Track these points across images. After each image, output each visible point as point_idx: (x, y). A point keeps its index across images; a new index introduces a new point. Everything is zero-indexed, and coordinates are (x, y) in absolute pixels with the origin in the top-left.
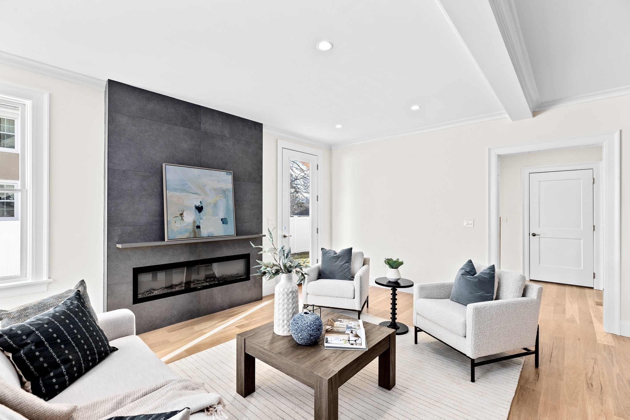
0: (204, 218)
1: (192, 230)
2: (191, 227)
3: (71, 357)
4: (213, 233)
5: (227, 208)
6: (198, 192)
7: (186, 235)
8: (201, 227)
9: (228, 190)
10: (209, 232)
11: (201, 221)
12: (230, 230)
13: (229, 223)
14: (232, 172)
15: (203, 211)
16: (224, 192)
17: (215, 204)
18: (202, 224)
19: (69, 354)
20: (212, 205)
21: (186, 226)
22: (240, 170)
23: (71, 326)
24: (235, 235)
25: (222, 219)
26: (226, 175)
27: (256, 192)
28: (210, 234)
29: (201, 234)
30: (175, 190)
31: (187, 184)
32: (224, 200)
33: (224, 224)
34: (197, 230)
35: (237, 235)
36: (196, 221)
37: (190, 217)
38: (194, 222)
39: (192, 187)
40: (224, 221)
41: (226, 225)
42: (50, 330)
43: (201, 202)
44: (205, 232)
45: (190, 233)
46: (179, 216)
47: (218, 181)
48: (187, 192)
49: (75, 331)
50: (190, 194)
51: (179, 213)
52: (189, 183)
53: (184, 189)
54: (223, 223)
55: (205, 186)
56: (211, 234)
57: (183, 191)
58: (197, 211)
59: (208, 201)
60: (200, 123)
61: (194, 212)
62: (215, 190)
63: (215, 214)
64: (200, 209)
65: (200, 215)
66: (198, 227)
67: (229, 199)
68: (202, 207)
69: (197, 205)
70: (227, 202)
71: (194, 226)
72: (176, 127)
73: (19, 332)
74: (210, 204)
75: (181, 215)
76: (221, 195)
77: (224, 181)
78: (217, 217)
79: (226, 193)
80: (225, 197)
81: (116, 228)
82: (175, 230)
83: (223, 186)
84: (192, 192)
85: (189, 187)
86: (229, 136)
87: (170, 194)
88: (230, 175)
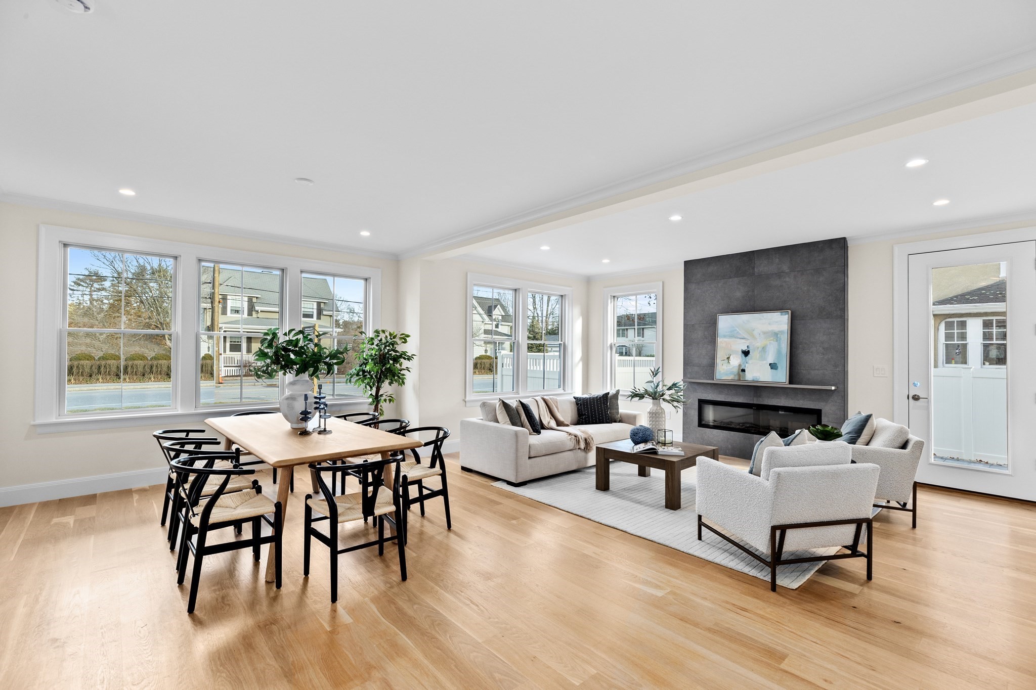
0: (750, 362)
1: (737, 373)
2: (736, 370)
4: (758, 378)
5: (779, 352)
6: (746, 337)
7: (731, 377)
8: (746, 371)
9: (782, 332)
10: (754, 377)
11: (747, 365)
12: (781, 377)
13: (780, 368)
14: (790, 311)
15: (749, 356)
16: (776, 335)
17: (763, 348)
18: (747, 368)
19: (586, 412)
20: (760, 349)
21: (731, 369)
22: (804, 306)
24: (787, 382)
25: (770, 364)
26: (780, 316)
27: (832, 331)
28: (755, 378)
29: (745, 377)
30: (725, 336)
31: (736, 330)
32: (775, 344)
33: (772, 370)
34: (741, 373)
35: (790, 383)
36: (742, 364)
37: (736, 361)
38: (740, 365)
39: (740, 332)
40: (773, 366)
41: (774, 370)
42: (585, 401)
43: (748, 347)
44: (750, 376)
45: (735, 375)
46: (726, 359)
47: (769, 324)
48: (735, 338)
50: (738, 340)
51: (726, 357)
53: (733, 335)
54: (772, 368)
55: (754, 330)
57: (731, 337)
58: (743, 356)
59: (756, 345)
60: (753, 268)
61: (740, 356)
62: (764, 333)
63: (763, 358)
64: (746, 353)
65: (746, 359)
66: (743, 371)
67: (782, 342)
68: (749, 351)
69: (744, 349)
70: (779, 345)
71: (739, 369)
72: (730, 279)
73: (579, 399)
74: (758, 348)
75: (728, 358)
76: (772, 338)
77: (777, 322)
78: (765, 362)
79: (779, 336)
80: (777, 340)
81: (688, 367)
82: (722, 371)
83: (775, 328)
84: (740, 337)
85: (738, 332)
86: (788, 271)
87: (720, 340)
88: (785, 315)
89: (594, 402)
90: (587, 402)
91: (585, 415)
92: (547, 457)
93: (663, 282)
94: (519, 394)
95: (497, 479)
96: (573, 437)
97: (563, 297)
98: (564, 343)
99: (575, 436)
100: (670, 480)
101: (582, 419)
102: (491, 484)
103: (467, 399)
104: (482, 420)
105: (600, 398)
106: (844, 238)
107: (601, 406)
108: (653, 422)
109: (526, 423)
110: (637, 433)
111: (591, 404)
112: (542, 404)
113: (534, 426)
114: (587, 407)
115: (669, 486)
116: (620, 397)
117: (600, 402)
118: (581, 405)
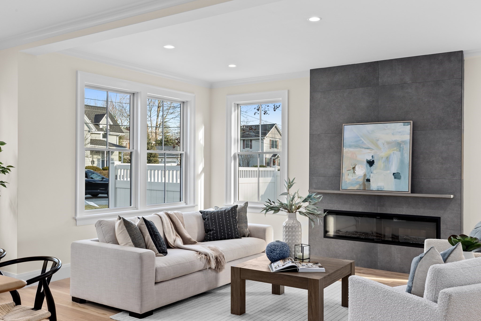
0: (375, 172)
1: (362, 183)
2: (361, 180)
3: (214, 229)
4: (382, 188)
5: (402, 162)
6: (371, 147)
7: (356, 187)
8: (371, 181)
9: (404, 142)
10: (378, 187)
11: (372, 175)
12: (403, 186)
13: (402, 178)
14: (411, 122)
15: (374, 165)
16: (399, 145)
17: (387, 158)
18: (372, 177)
19: (214, 228)
20: (384, 159)
21: (357, 179)
23: (220, 217)
24: (410, 192)
25: (394, 174)
26: (403, 126)
27: (450, 142)
28: (379, 188)
29: (370, 187)
30: (350, 146)
31: (361, 140)
32: (398, 154)
33: (396, 179)
34: (366, 183)
35: (413, 191)
36: (367, 174)
37: (362, 171)
38: (365, 175)
39: (365, 142)
40: (396, 176)
41: (398, 180)
42: (213, 216)
43: (372, 157)
44: (374, 186)
45: (360, 185)
46: (351, 169)
47: (393, 134)
48: (360, 148)
49: (221, 220)
50: (363, 150)
51: (352, 167)
52: (362, 139)
53: (358, 145)
54: (395, 178)
55: (378, 140)
56: (381, 188)
57: (356, 146)
58: (368, 165)
59: (380, 155)
60: (378, 78)
61: (365, 166)
62: (388, 143)
63: (387, 168)
64: (371, 163)
65: (370, 169)
66: (368, 180)
67: (404, 152)
68: (373, 161)
69: (369, 159)
70: (402, 155)
71: (364, 179)
72: (355, 89)
73: (205, 213)
74: (382, 158)
75: (354, 168)
76: (396, 148)
77: (400, 132)
78: (389, 172)
79: (401, 146)
80: (400, 150)
81: (314, 177)
82: (348, 182)
83: (398, 138)
84: (365, 147)
85: (363, 142)
86: (410, 82)
87: (345, 150)
88: (408, 125)
89: (222, 216)
90: (215, 217)
91: (213, 230)
92: (175, 281)
93: (288, 91)
94: (137, 209)
95: (118, 310)
96: (203, 256)
97: (185, 104)
98: (186, 153)
99: (206, 255)
100: (314, 300)
101: (210, 235)
102: (110, 317)
103: (78, 216)
104: (98, 241)
105: (229, 211)
106: (462, 52)
107: (230, 220)
108: (289, 236)
109: (151, 243)
110: (274, 250)
111: (219, 219)
112: (166, 220)
113: (160, 246)
114: (215, 222)
115: (311, 307)
116: (248, 210)
117: (229, 215)
118: (208, 219)
